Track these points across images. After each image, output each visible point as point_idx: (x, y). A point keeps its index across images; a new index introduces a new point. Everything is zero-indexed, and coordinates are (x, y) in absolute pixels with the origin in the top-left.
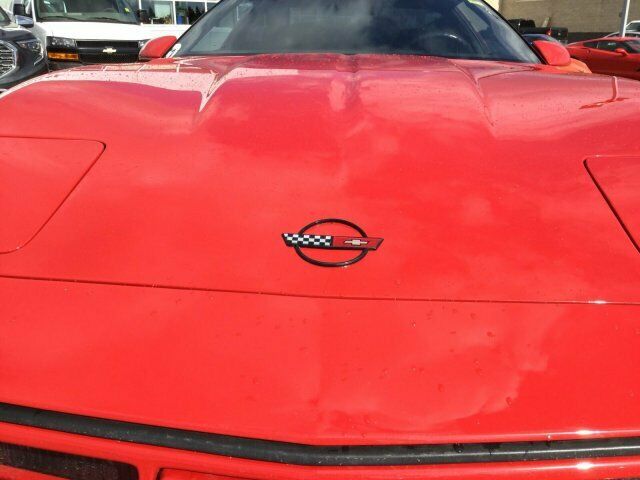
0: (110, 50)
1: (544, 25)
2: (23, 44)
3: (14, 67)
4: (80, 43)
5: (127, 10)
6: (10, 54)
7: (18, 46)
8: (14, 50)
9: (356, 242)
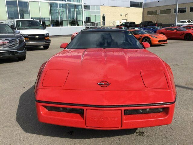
0: (37, 37)
1: (155, 23)
2: (20, 39)
3: (18, 45)
4: (29, 35)
5: (41, 26)
6: (17, 41)
7: (19, 39)
8: (18, 40)
9: (107, 84)
